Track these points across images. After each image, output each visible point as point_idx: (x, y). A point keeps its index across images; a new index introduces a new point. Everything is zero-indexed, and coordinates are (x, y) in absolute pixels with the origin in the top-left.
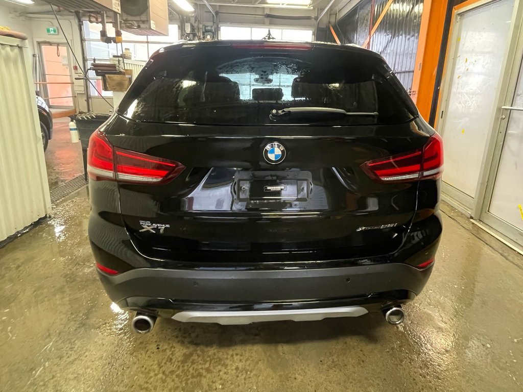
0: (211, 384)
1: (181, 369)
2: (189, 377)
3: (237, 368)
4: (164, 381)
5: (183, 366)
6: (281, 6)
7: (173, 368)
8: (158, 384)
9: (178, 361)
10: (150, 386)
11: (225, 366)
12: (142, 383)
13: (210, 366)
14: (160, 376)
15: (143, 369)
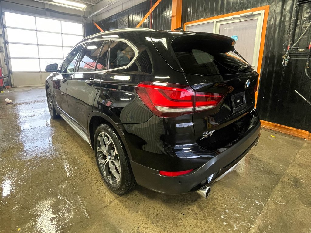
0: (222, 208)
1: (205, 213)
2: (212, 212)
3: (221, 196)
4: (207, 222)
5: (204, 211)
6: (62, 5)
7: (202, 215)
8: (207, 225)
9: (200, 212)
10: (206, 228)
11: (216, 199)
12: (202, 230)
13: (212, 203)
14: (202, 222)
15: (193, 226)
